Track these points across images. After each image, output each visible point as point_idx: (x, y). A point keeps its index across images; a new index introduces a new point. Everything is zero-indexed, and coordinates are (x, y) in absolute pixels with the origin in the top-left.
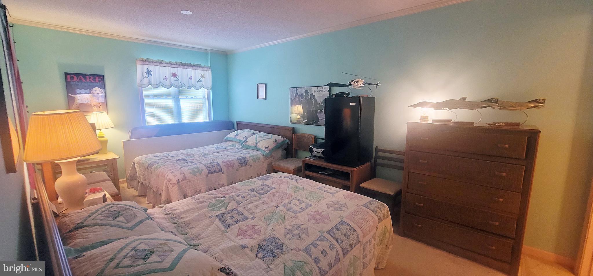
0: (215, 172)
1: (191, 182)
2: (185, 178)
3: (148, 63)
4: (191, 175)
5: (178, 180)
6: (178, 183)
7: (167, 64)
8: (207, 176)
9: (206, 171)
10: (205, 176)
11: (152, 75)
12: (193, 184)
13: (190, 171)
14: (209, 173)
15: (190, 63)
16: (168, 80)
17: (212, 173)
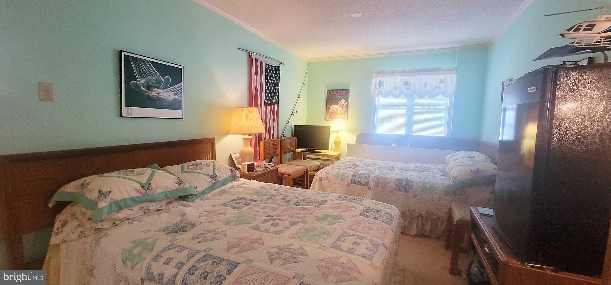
0: (360, 183)
1: (332, 184)
2: (327, 178)
3: (381, 75)
4: (334, 177)
5: (321, 178)
6: (320, 180)
7: (400, 73)
8: (349, 185)
9: (349, 179)
10: (346, 184)
11: (383, 85)
12: (332, 187)
13: (335, 173)
14: (352, 182)
15: (427, 68)
16: (398, 90)
17: (356, 183)
